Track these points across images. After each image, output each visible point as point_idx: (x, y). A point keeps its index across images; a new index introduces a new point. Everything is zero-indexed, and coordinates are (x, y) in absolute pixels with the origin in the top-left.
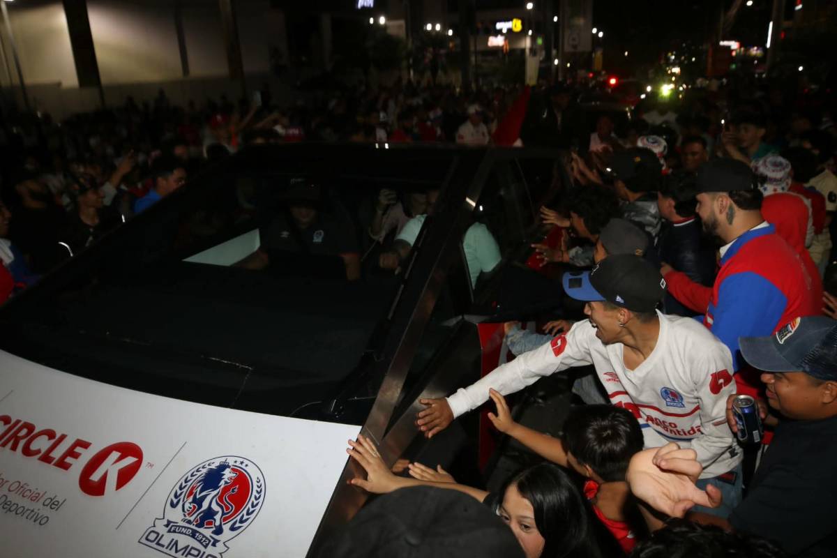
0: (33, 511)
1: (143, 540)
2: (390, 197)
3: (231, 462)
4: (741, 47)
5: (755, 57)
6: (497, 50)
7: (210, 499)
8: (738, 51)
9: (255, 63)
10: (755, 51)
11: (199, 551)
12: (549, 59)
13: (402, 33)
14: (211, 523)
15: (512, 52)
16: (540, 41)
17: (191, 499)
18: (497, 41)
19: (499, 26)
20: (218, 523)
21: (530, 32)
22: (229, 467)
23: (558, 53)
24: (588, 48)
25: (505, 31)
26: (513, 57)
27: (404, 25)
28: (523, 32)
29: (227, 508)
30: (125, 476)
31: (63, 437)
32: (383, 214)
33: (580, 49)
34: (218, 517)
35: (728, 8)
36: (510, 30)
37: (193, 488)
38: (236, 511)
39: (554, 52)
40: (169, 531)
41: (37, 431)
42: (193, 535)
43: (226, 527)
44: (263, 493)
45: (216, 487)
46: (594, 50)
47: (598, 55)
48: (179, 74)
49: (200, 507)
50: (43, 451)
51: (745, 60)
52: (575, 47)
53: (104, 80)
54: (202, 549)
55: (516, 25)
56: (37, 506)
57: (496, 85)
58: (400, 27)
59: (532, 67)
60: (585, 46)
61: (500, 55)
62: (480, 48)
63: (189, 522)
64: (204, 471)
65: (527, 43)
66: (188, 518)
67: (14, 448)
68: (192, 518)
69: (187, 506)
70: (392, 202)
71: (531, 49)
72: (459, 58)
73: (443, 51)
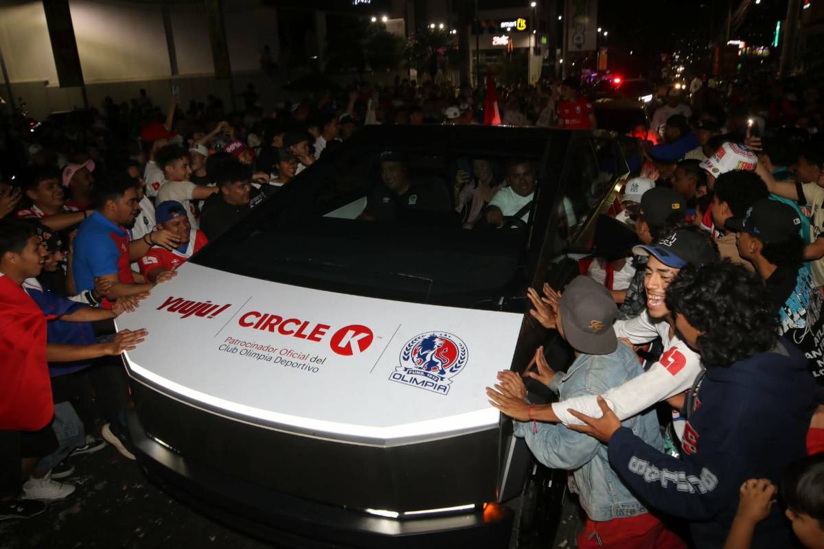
0: (304, 365)
1: (392, 378)
2: (465, 177)
3: (438, 334)
4: (746, 46)
5: (761, 57)
6: (501, 49)
7: (430, 355)
8: (744, 50)
9: (244, 62)
10: (760, 51)
11: (433, 384)
12: (553, 57)
13: (401, 31)
14: (435, 369)
15: (516, 50)
16: (544, 40)
17: (417, 355)
18: (501, 41)
19: (503, 25)
20: (440, 368)
21: (535, 32)
22: (436, 337)
23: (562, 53)
24: (593, 47)
25: (509, 29)
26: (518, 57)
27: (404, 23)
28: (527, 32)
29: (444, 360)
30: (364, 344)
31: (306, 324)
32: (460, 190)
33: (584, 48)
34: (439, 365)
35: (735, 8)
36: (514, 29)
37: (416, 350)
38: (451, 362)
39: (558, 51)
40: (408, 373)
41: (284, 320)
42: (426, 374)
43: (447, 370)
44: (466, 352)
45: (432, 349)
46: (598, 50)
47: (603, 54)
48: (167, 73)
49: (425, 360)
50: (295, 332)
51: (750, 60)
52: (579, 46)
53: (87, 79)
54: (435, 383)
55: (521, 24)
56: (307, 362)
57: (498, 85)
58: (399, 24)
59: (535, 66)
60: (590, 45)
61: (505, 54)
62: (482, 47)
63: (420, 368)
64: (421, 340)
65: (531, 42)
66: (419, 366)
67: (272, 329)
68: (422, 366)
69: (415, 359)
70: (467, 181)
71: (535, 48)
72: (458, 58)
73: (441, 51)
